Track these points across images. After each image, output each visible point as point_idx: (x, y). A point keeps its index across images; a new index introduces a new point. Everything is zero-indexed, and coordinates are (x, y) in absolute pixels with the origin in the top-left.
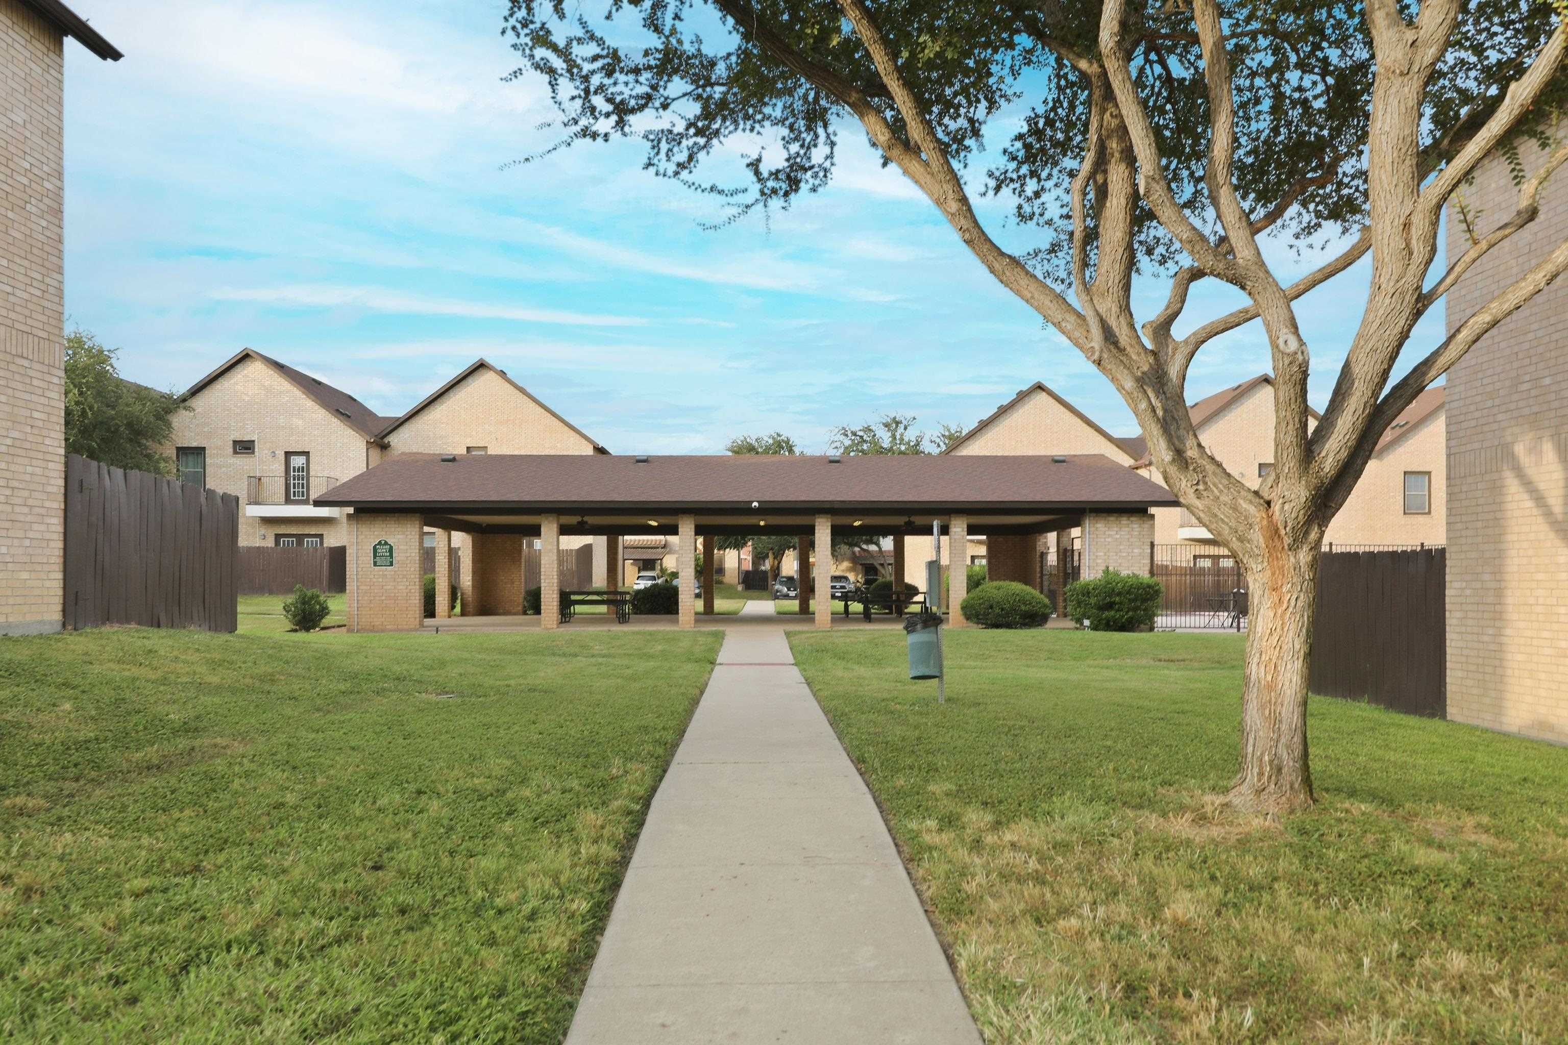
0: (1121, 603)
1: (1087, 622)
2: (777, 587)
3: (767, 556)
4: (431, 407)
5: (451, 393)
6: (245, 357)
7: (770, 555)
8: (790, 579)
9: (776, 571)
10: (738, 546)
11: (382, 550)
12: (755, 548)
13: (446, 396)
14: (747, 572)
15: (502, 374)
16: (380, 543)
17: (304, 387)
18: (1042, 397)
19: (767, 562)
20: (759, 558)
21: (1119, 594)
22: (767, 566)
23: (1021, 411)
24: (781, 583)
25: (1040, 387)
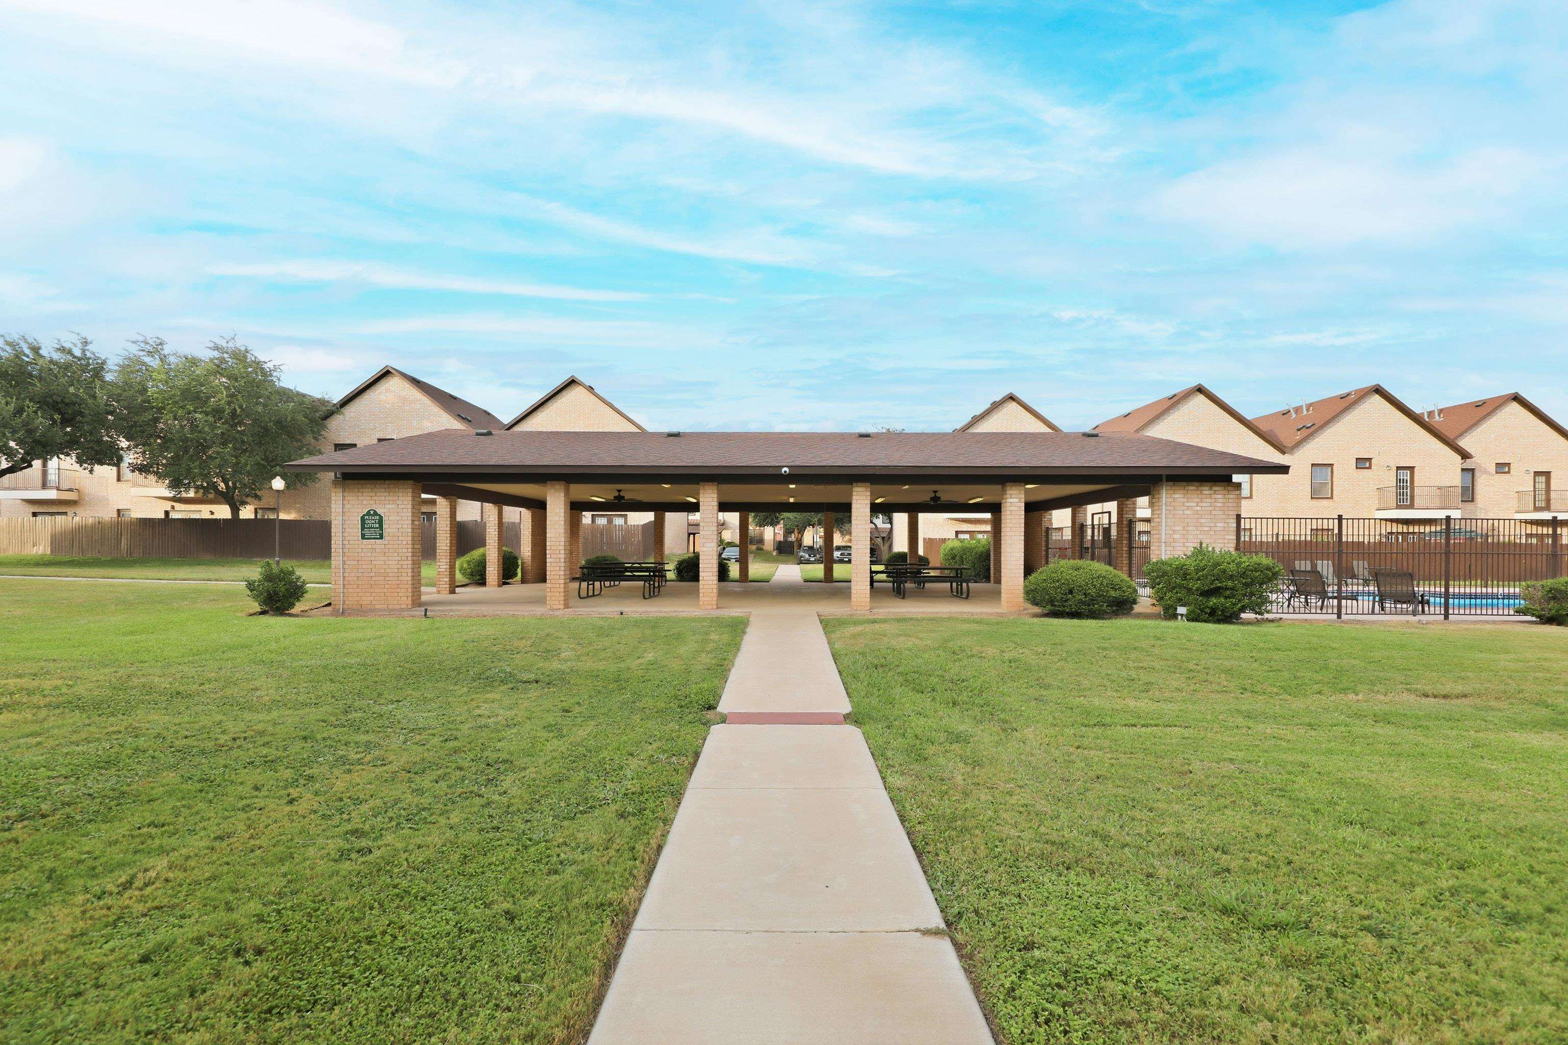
0: (1232, 589)
1: (1182, 610)
2: (802, 554)
3: (793, 532)
4: (534, 414)
5: (550, 403)
6: (386, 374)
7: (796, 532)
8: (811, 548)
9: (799, 542)
10: (773, 524)
11: (371, 522)
12: (785, 525)
13: (545, 406)
14: (780, 542)
15: (591, 389)
16: (368, 513)
17: (433, 397)
18: (1013, 405)
19: (793, 535)
20: (788, 532)
21: (1231, 577)
22: (793, 538)
23: (996, 417)
24: (804, 551)
25: (1012, 398)
